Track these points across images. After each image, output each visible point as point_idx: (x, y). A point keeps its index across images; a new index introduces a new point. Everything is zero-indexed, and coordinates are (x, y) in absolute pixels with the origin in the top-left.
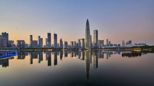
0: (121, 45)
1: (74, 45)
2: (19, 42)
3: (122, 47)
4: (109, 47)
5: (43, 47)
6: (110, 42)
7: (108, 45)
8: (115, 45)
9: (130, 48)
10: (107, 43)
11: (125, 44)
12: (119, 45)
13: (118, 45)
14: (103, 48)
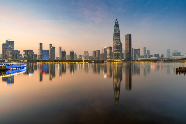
0: (165, 57)
1: (97, 56)
2: (26, 52)
3: (166, 58)
4: (148, 59)
5: (56, 58)
6: (148, 51)
7: (146, 56)
8: (156, 56)
9: (179, 60)
10: (145, 53)
11: (171, 55)
12: (163, 56)
13: (160, 55)
14: (139, 60)
